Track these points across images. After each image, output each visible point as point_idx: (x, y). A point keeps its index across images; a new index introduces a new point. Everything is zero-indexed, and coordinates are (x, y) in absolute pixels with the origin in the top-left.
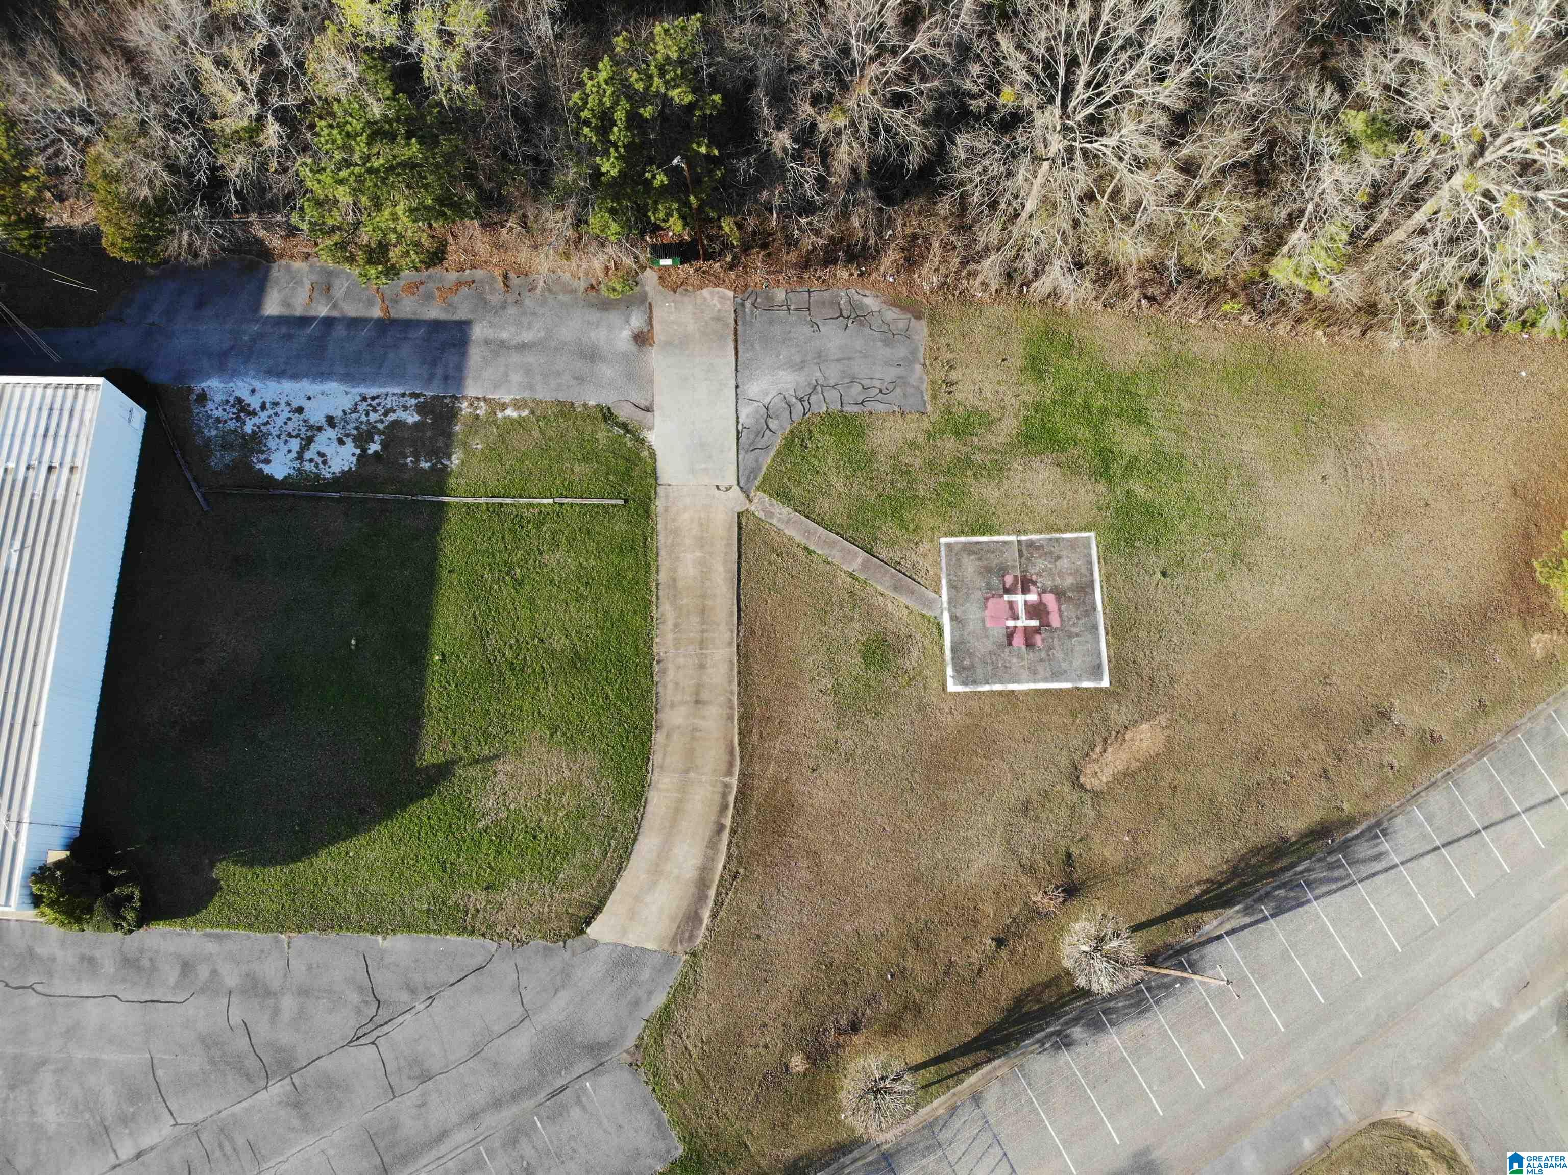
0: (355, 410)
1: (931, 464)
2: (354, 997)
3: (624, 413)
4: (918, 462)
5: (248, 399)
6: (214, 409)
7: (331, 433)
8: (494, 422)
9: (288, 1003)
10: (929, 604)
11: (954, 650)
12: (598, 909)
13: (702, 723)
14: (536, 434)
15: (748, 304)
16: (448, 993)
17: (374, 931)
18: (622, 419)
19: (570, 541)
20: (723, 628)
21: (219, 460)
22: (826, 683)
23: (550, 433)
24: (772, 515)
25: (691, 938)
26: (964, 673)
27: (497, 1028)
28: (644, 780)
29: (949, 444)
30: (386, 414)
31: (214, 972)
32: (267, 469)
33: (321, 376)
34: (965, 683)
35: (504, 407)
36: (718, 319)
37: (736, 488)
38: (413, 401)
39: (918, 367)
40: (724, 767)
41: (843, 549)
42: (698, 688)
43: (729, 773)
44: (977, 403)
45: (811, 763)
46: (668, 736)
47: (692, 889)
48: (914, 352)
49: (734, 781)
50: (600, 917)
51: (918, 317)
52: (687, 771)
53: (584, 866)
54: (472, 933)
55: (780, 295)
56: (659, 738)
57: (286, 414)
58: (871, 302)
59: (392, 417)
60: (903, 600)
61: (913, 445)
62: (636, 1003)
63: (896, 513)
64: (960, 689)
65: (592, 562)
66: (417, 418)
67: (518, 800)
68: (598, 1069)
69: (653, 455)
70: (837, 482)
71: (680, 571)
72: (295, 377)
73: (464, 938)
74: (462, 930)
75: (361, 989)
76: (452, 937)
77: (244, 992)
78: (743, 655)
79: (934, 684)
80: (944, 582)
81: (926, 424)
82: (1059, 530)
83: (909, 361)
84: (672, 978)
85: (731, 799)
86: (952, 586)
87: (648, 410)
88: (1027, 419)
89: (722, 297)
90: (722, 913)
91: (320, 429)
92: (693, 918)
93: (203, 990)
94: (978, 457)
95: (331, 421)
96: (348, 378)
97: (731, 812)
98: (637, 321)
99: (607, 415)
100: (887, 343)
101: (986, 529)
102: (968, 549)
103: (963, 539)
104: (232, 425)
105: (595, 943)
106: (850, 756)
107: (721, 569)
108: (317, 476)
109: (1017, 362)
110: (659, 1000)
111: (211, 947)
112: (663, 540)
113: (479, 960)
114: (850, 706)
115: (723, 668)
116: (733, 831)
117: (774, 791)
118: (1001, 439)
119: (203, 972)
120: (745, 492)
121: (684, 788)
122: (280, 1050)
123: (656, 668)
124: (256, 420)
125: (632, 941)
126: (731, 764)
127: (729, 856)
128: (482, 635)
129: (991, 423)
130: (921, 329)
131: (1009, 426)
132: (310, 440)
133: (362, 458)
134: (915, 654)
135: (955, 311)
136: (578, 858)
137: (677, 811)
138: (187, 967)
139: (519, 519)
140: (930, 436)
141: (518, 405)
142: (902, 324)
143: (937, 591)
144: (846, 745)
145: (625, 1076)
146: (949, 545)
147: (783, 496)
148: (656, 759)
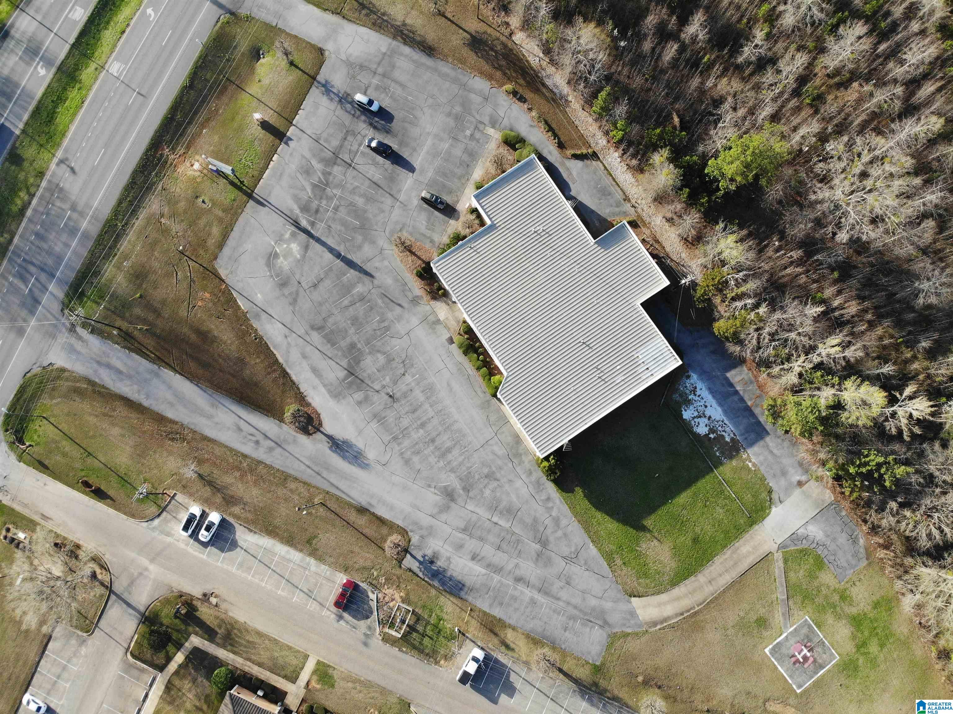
0: (717, 422)
1: (826, 597)
2: (573, 550)
3: (775, 496)
4: (824, 592)
5: (698, 390)
6: (688, 383)
7: (706, 421)
8: (744, 462)
9: (559, 533)
10: (786, 627)
11: (777, 644)
12: (639, 597)
13: (706, 588)
14: (749, 477)
15: (834, 506)
16: (592, 573)
17: (592, 541)
18: (772, 496)
19: (727, 511)
20: (736, 573)
21: (676, 397)
22: (742, 614)
23: (753, 480)
24: (777, 561)
25: (650, 627)
26: (774, 651)
27: (593, 593)
28: (680, 583)
29: (836, 597)
30: (724, 431)
31: (552, 507)
32: (683, 412)
33: (720, 405)
34: (771, 653)
35: (750, 461)
36: (823, 501)
37: (777, 545)
38: (732, 436)
39: (852, 571)
40: (698, 603)
41: (783, 590)
42: (713, 579)
43: (698, 606)
44: (854, 597)
45: (717, 626)
46: (695, 581)
47: (662, 618)
48: (856, 566)
49: (697, 609)
50: (637, 598)
51: (867, 559)
52: (690, 593)
53: (647, 584)
54: (610, 568)
55: (844, 513)
56: (692, 578)
57: (702, 404)
58: (862, 541)
59: (724, 433)
60: (781, 618)
61: (828, 587)
62: (625, 625)
63: (805, 597)
64: (768, 653)
65: (726, 522)
66: (729, 441)
67: (650, 553)
68: (601, 627)
69: (769, 514)
70: (801, 573)
71: (742, 548)
72: (714, 397)
73: (608, 567)
74: (609, 565)
75: (576, 550)
76: (605, 563)
77: (554, 519)
78: (732, 584)
79: (764, 644)
80: (795, 626)
81: (837, 586)
82: (833, 648)
83: (852, 566)
84: (637, 630)
85: (692, 611)
86: (795, 629)
87: (781, 502)
88: (859, 614)
89: (830, 497)
90: (662, 631)
91: (705, 417)
92: (655, 624)
93: (547, 508)
94: (838, 609)
95: (710, 418)
96: (725, 412)
97: (688, 614)
98: (804, 478)
99: (770, 492)
100: (853, 556)
101: (819, 627)
102: (810, 626)
103: (811, 623)
104: (688, 392)
105: (630, 602)
106: (726, 636)
107: (751, 559)
108: (692, 427)
109: (874, 598)
110: (629, 630)
111: (558, 502)
112: (747, 536)
113: (605, 575)
114: (740, 626)
115: (724, 582)
116: (684, 618)
117: (702, 622)
118: (848, 612)
119: (550, 505)
120: (779, 549)
121: (686, 596)
122: (547, 540)
123: (710, 563)
124: (694, 397)
125: (639, 612)
126: (701, 604)
127: (677, 622)
128: (684, 508)
129: (851, 605)
130: (864, 563)
131: (854, 611)
132: (700, 417)
133: (706, 435)
134: (768, 633)
135: (877, 568)
136: (648, 581)
137: (678, 599)
138: (548, 499)
139: (722, 492)
140: (834, 590)
141: (754, 465)
142: (861, 556)
143: (791, 627)
144: (729, 632)
145: (605, 635)
146: (806, 620)
147: (786, 561)
148: (687, 582)
